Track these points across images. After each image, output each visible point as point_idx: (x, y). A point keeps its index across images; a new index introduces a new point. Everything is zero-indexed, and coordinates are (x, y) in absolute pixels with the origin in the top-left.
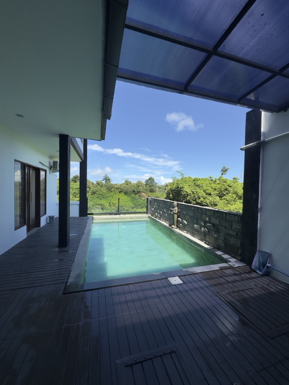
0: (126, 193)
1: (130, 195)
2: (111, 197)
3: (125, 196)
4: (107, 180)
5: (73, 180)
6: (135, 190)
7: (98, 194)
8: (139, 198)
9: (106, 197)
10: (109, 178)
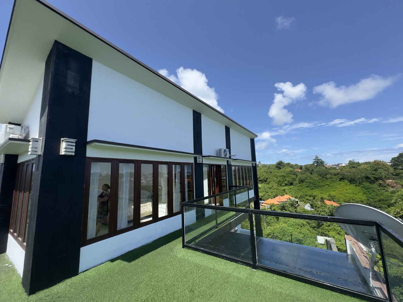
0: (352, 181)
1: (360, 183)
2: (326, 187)
3: (350, 186)
4: (319, 163)
5: (277, 167)
6: (369, 176)
7: (307, 182)
8: (381, 188)
9: (320, 186)
10: (321, 160)
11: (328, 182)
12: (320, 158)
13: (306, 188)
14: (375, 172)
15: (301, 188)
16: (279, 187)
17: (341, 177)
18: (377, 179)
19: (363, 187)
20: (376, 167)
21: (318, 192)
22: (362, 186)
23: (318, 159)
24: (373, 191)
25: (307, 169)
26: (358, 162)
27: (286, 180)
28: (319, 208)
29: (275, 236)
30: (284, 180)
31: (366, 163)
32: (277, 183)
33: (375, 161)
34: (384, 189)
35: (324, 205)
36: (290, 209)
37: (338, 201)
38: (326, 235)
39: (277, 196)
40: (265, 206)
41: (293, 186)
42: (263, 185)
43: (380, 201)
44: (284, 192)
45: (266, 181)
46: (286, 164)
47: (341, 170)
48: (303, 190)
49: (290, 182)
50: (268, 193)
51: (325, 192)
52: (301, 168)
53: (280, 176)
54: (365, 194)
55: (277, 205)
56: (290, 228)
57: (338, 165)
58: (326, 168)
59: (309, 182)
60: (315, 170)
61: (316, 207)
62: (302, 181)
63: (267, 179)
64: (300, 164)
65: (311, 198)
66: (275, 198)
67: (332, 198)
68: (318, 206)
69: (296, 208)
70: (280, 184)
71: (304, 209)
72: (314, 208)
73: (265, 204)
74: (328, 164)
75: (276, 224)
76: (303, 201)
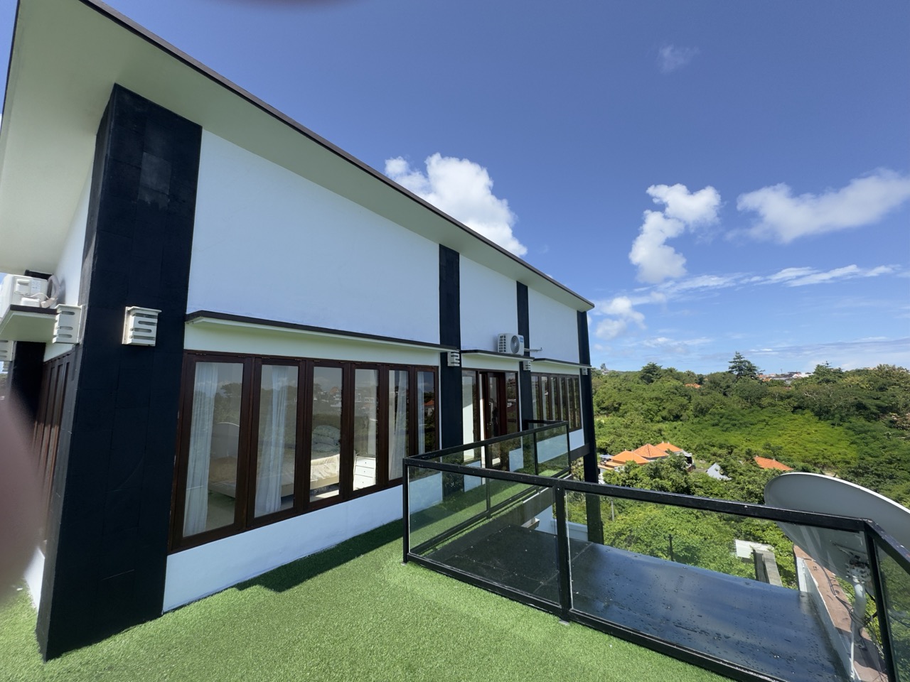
0: (822, 413)
1: (842, 419)
2: (760, 426)
3: (819, 425)
4: (744, 370)
5: (643, 378)
6: (864, 402)
7: (714, 414)
8: (895, 431)
9: (745, 425)
10: (749, 363)
11: (764, 415)
12: (746, 358)
13: (711, 429)
14: (879, 394)
15: (700, 427)
16: (646, 424)
17: (796, 404)
18: (884, 410)
19: (849, 428)
20: (882, 381)
21: (740, 437)
22: (847, 424)
23: (742, 360)
24: (874, 437)
25: (715, 383)
26: (840, 370)
27: (664, 408)
28: (741, 474)
29: (633, 536)
30: (661, 408)
31: (858, 372)
32: (642, 414)
33: (880, 368)
34: (902, 435)
35: (753, 468)
36: (673, 476)
37: (788, 461)
38: (757, 539)
39: (642, 445)
40: (613, 467)
41: (680, 423)
42: (610, 418)
43: (890, 463)
44: (659, 436)
45: (616, 409)
46: (666, 371)
47: (797, 387)
48: (705, 432)
49: (675, 412)
50: (622, 438)
51: (757, 438)
52: (700, 380)
53: (651, 399)
54: (854, 446)
55: (641, 464)
56: (670, 520)
57: (791, 374)
58: (761, 382)
59: (718, 414)
60: (734, 386)
61: (734, 472)
62: (701, 411)
63: (620, 404)
64: (697, 372)
65: (724, 452)
66: (639, 449)
67: (773, 453)
68: (739, 470)
69: (685, 473)
70: (649, 416)
71: (707, 476)
72: (731, 474)
73: (614, 461)
74: (764, 373)
75: (638, 510)
76: (704, 457)
